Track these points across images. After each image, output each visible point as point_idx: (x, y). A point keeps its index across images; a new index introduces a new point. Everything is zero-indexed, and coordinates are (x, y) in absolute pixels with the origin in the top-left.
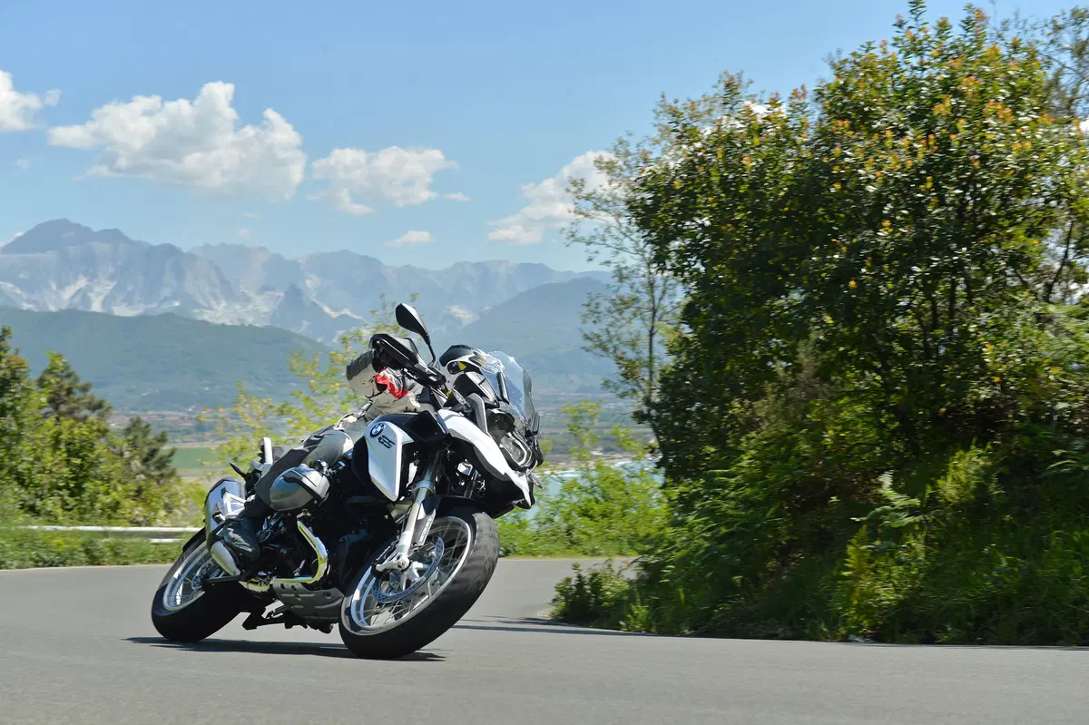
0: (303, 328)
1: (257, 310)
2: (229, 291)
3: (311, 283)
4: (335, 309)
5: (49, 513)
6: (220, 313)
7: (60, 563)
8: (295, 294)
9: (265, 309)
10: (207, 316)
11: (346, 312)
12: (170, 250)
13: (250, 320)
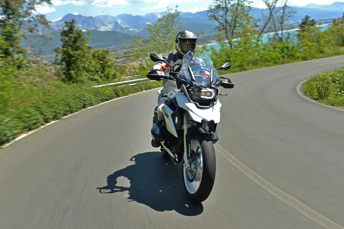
0: (118, 30)
1: (109, 27)
2: (104, 25)
3: (119, 21)
4: (124, 26)
5: (96, 80)
6: (102, 29)
7: (109, 99)
8: (116, 23)
9: (111, 27)
10: (100, 30)
11: (127, 26)
12: (91, 17)
13: (108, 30)
